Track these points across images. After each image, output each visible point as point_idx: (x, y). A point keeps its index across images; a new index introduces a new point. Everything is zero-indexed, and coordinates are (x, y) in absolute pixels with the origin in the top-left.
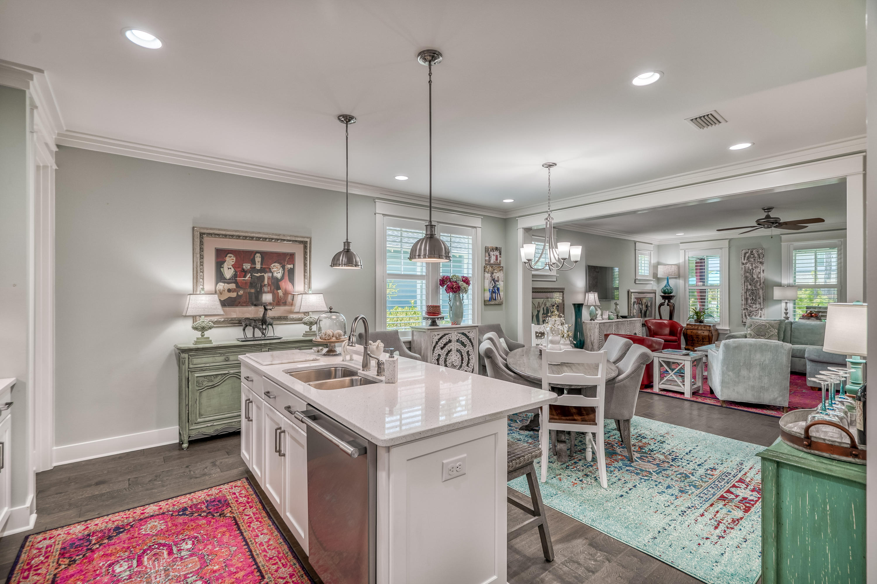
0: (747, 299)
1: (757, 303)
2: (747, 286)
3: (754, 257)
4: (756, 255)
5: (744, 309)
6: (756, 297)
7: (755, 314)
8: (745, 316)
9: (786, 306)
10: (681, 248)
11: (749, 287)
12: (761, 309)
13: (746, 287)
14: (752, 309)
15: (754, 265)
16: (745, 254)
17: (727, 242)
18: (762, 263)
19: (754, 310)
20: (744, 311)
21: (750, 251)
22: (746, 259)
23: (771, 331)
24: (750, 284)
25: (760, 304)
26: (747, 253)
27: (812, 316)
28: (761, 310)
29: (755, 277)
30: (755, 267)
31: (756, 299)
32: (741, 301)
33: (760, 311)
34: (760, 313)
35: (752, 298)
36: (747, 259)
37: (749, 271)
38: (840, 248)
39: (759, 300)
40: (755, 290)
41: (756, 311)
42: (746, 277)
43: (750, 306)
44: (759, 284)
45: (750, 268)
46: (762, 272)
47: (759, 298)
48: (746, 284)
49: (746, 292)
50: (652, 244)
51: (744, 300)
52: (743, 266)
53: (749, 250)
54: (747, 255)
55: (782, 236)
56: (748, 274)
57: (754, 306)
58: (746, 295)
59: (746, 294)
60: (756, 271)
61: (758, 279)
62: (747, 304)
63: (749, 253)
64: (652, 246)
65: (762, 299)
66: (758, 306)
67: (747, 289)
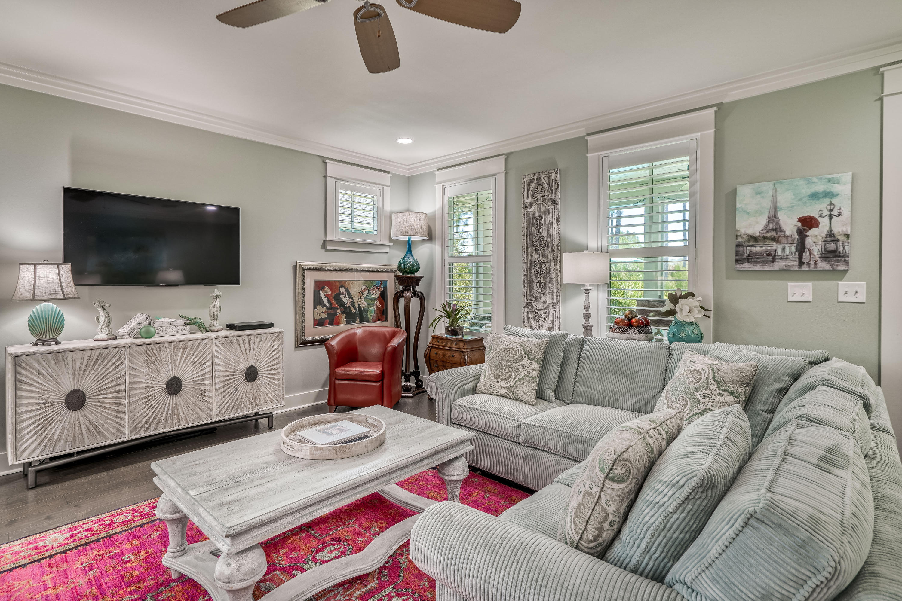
0: (531, 283)
1: (548, 292)
2: (532, 256)
3: (543, 190)
4: (546, 186)
5: (527, 306)
6: (545, 279)
7: (543, 316)
8: (529, 319)
9: (587, 299)
10: (438, 179)
11: (535, 256)
12: (554, 305)
13: (530, 258)
14: (539, 306)
15: (542, 209)
16: (529, 184)
17: (502, 159)
18: (554, 202)
19: (543, 306)
20: (526, 310)
21: (535, 178)
22: (530, 195)
23: (522, 366)
24: (537, 251)
25: (551, 293)
26: (532, 181)
27: (630, 325)
28: (554, 308)
29: (544, 234)
30: (545, 213)
31: (545, 283)
32: (523, 288)
33: (551, 310)
34: (551, 314)
35: (540, 281)
36: (532, 196)
37: (535, 222)
38: (694, 156)
39: (550, 285)
40: (544, 262)
41: (546, 308)
42: (531, 235)
43: (537, 299)
44: (550, 249)
45: (537, 214)
46: (555, 222)
47: (551, 282)
48: (530, 250)
49: (530, 269)
50: (388, 172)
51: (526, 285)
52: (526, 212)
53: (534, 174)
54: (533, 186)
55: (589, 138)
56: (533, 228)
57: (542, 300)
58: (531, 275)
59: (531, 272)
60: (545, 220)
61: (549, 240)
62: (531, 293)
63: (535, 181)
64: (389, 176)
65: (554, 283)
66: (548, 298)
67: (532, 262)
